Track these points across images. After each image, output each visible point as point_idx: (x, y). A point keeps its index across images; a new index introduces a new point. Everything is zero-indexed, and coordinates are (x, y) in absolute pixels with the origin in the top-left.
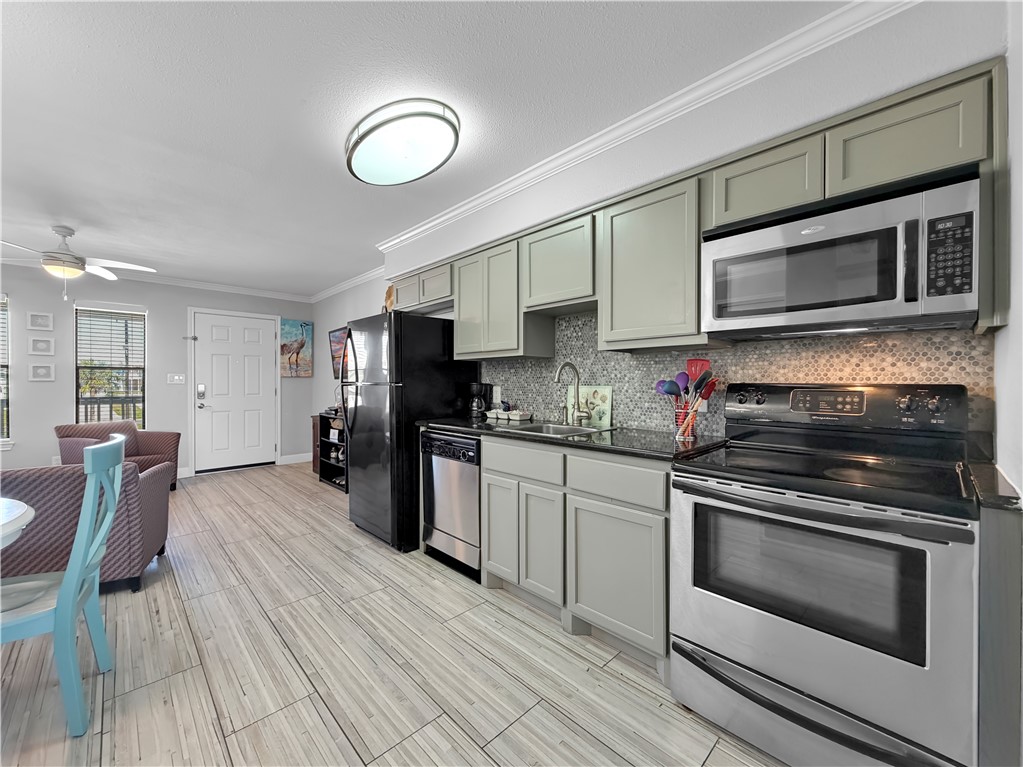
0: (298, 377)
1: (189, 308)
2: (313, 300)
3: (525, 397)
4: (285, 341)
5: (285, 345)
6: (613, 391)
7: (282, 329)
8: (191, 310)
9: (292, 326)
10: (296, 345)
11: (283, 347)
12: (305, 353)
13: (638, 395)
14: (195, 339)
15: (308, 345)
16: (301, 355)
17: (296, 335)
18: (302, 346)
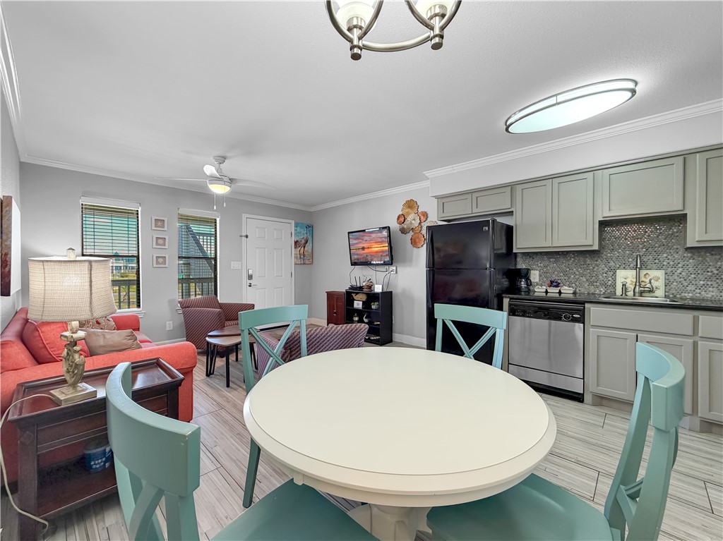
0: (304, 264)
1: (243, 214)
2: (312, 210)
3: (566, 278)
4: (297, 239)
5: (297, 241)
6: (666, 274)
7: (295, 230)
8: (244, 216)
9: (301, 228)
10: (303, 241)
11: (296, 242)
12: (308, 247)
13: (693, 276)
14: (247, 237)
15: (310, 241)
16: (306, 249)
17: (304, 234)
18: (307, 242)
